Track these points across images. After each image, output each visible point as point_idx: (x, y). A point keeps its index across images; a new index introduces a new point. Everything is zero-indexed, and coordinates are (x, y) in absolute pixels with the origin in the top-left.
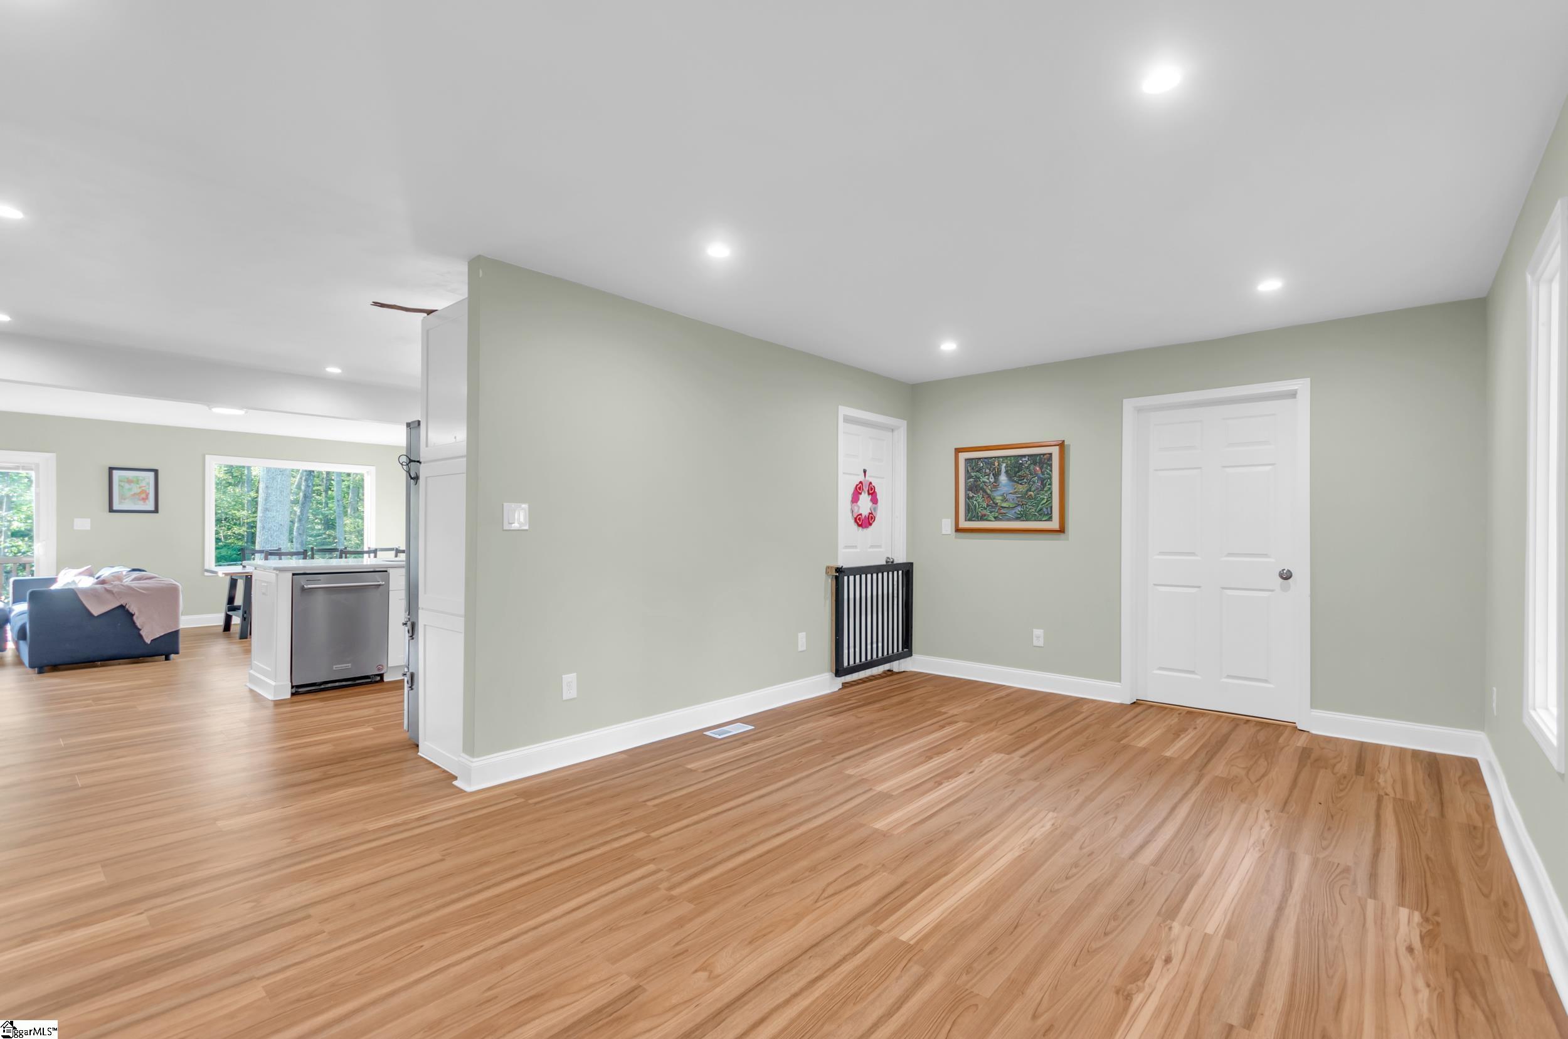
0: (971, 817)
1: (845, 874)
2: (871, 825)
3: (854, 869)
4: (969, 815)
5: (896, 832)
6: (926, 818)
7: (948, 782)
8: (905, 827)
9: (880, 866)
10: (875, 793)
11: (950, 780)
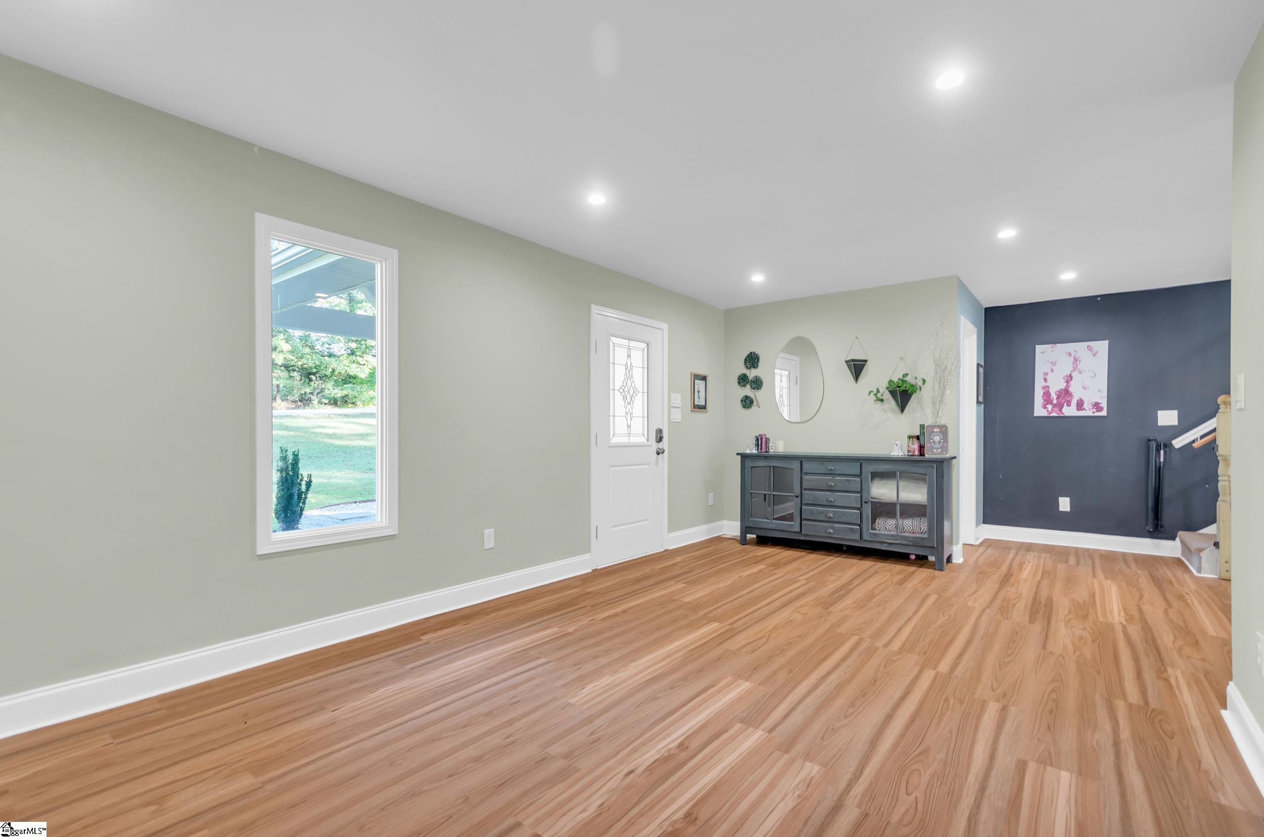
0: (658, 695)
1: (759, 648)
2: (753, 685)
3: (754, 651)
4: (660, 697)
5: (730, 678)
6: (702, 694)
7: (670, 749)
8: (723, 683)
9: (737, 653)
10: (764, 725)
11: (666, 754)
